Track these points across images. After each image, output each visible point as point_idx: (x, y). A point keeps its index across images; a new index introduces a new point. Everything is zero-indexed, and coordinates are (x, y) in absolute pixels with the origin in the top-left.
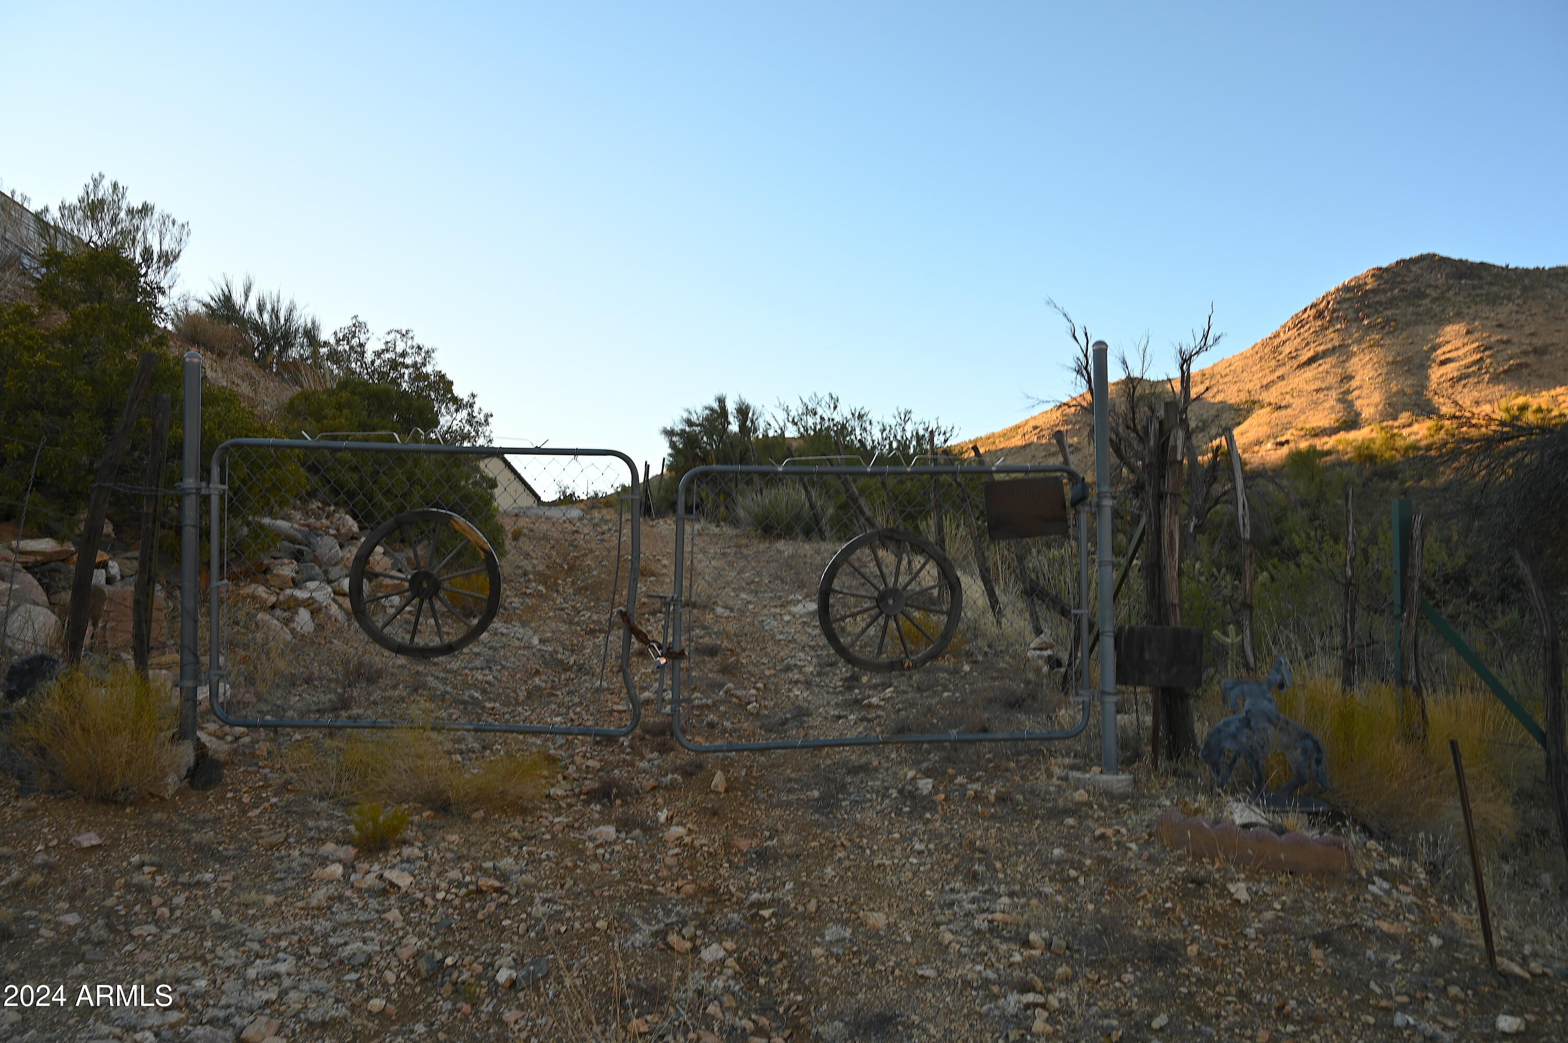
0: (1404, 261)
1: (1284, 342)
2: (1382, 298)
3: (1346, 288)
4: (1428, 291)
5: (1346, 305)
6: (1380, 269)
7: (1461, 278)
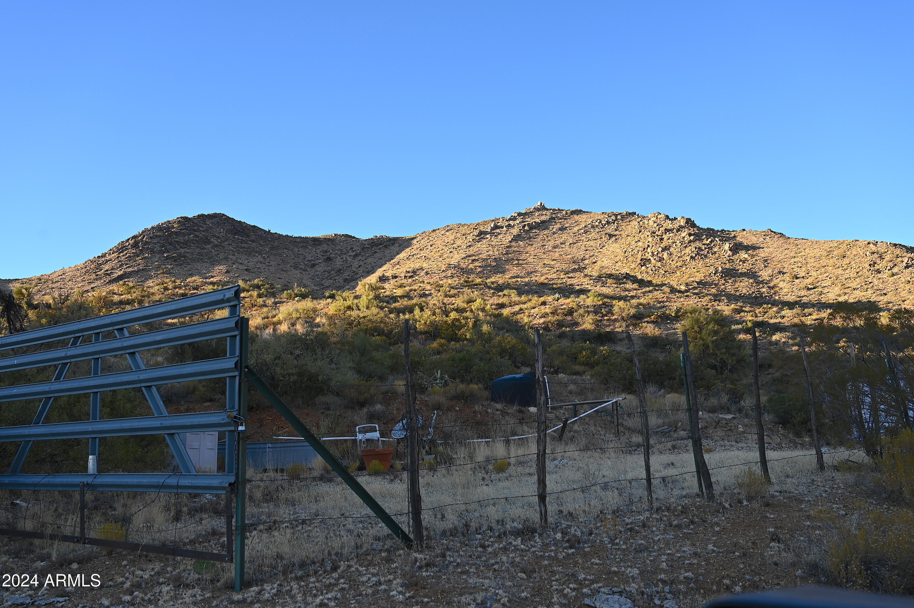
0: (203, 215)
1: (107, 261)
2: (181, 239)
3: (159, 228)
4: (212, 240)
5: (155, 241)
6: (185, 218)
7: (235, 234)
